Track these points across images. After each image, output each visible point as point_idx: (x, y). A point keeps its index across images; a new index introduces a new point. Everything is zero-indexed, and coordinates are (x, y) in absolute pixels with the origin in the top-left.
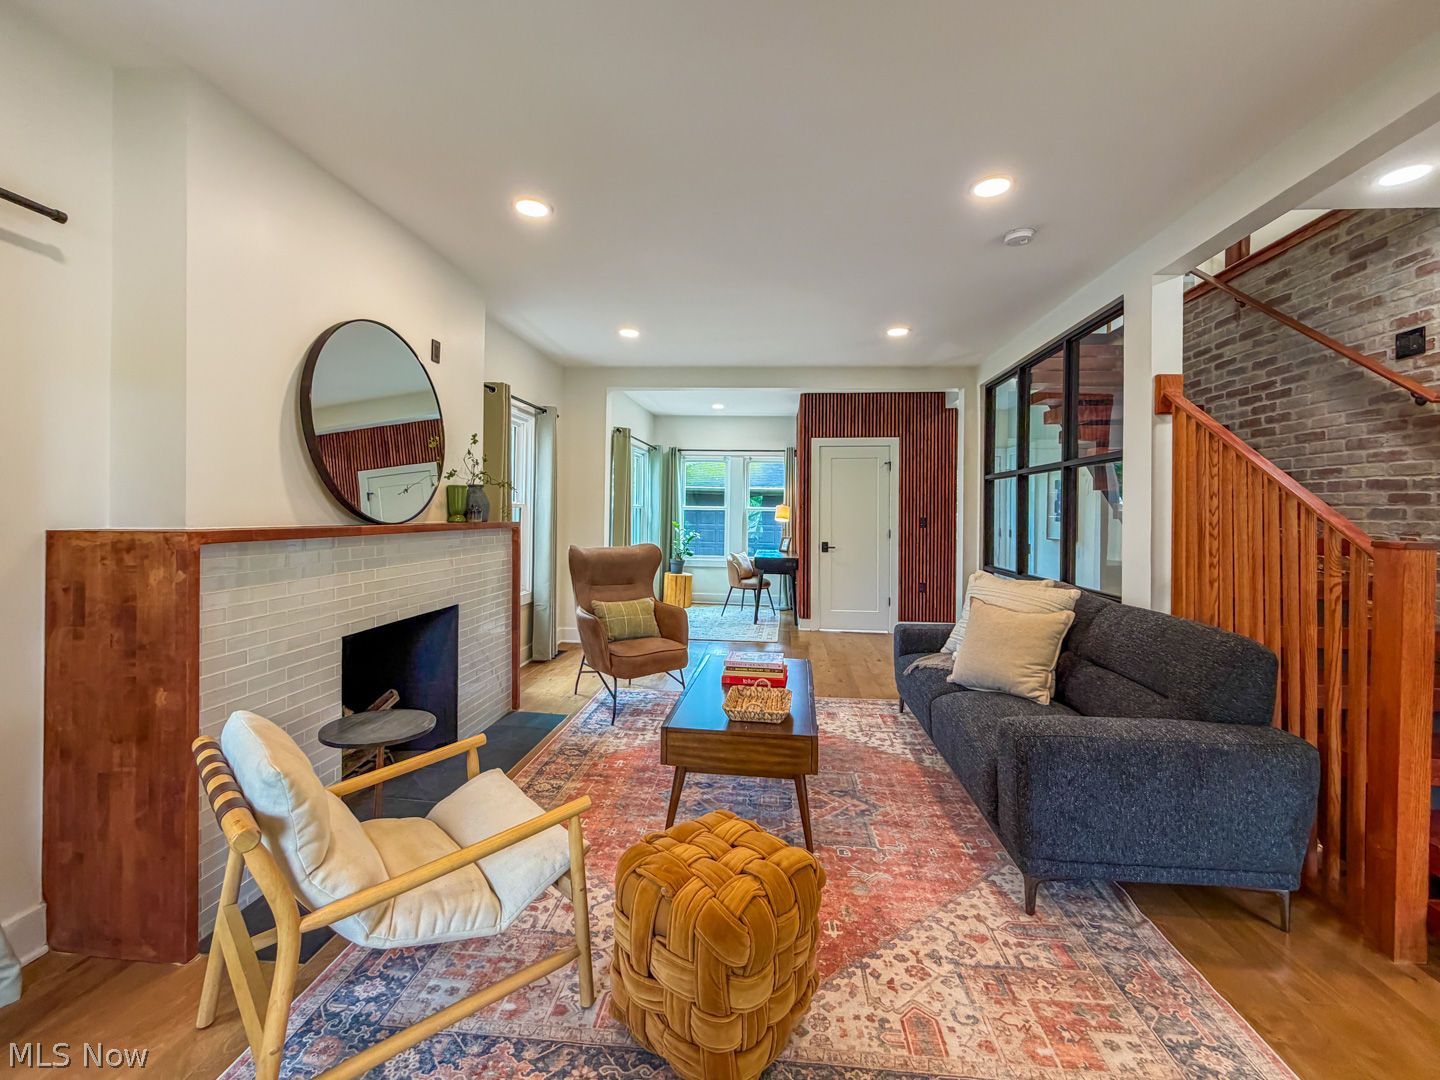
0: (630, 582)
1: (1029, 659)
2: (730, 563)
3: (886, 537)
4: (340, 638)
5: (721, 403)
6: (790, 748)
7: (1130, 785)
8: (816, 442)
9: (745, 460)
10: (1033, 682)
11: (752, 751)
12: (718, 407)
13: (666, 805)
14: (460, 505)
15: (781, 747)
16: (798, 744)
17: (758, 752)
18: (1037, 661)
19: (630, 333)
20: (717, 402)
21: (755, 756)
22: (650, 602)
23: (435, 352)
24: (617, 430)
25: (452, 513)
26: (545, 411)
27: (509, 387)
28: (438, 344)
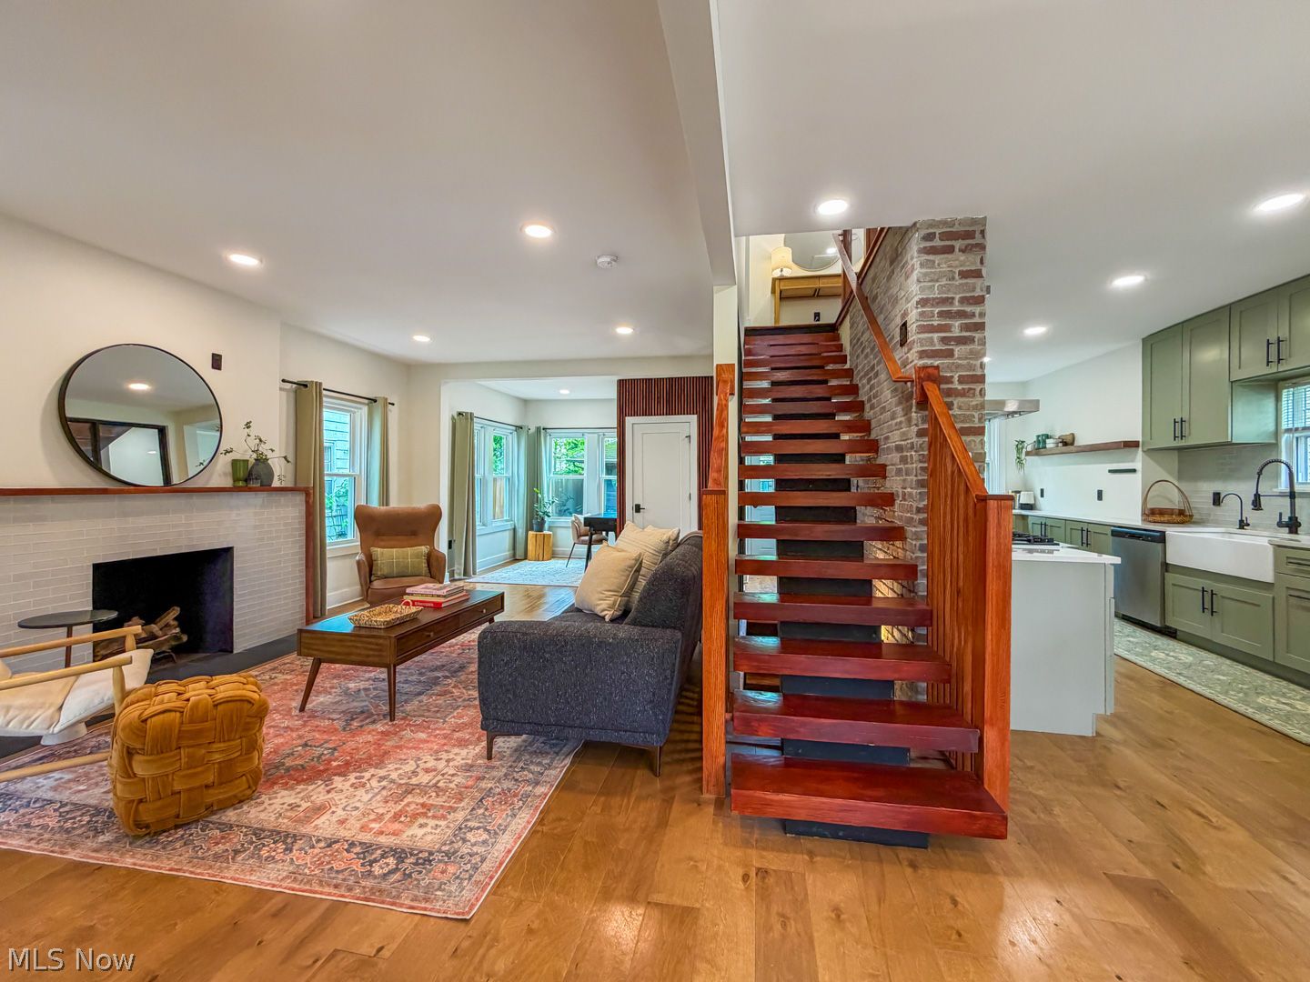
0: (414, 534)
1: (606, 587)
2: (573, 522)
3: (687, 499)
4: (91, 564)
5: (567, 389)
6: (377, 644)
7: (545, 667)
8: (629, 420)
9: (599, 436)
10: (604, 604)
11: (353, 646)
12: (565, 392)
13: (303, 687)
14: (242, 474)
15: (370, 643)
16: (381, 641)
17: (357, 647)
18: (611, 589)
19: (422, 339)
20: (563, 388)
21: (354, 650)
22: (424, 549)
23: (217, 362)
24: (460, 414)
25: (235, 480)
26: (375, 401)
27: (320, 384)
28: (220, 356)
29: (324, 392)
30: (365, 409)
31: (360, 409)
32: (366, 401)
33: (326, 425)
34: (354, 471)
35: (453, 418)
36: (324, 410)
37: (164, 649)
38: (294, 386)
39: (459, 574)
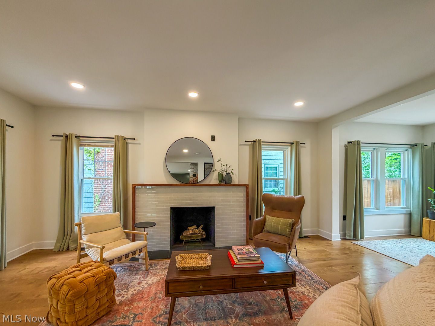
22: (290, 221)
23: (213, 139)
24: (349, 143)
25: (219, 181)
26: (293, 143)
27: (260, 140)
28: (214, 136)
29: (262, 143)
30: (289, 148)
31: (288, 148)
32: (290, 144)
33: (263, 157)
34: (285, 177)
35: (346, 146)
36: (262, 151)
37: (199, 238)
38: (252, 143)
39: (350, 236)
